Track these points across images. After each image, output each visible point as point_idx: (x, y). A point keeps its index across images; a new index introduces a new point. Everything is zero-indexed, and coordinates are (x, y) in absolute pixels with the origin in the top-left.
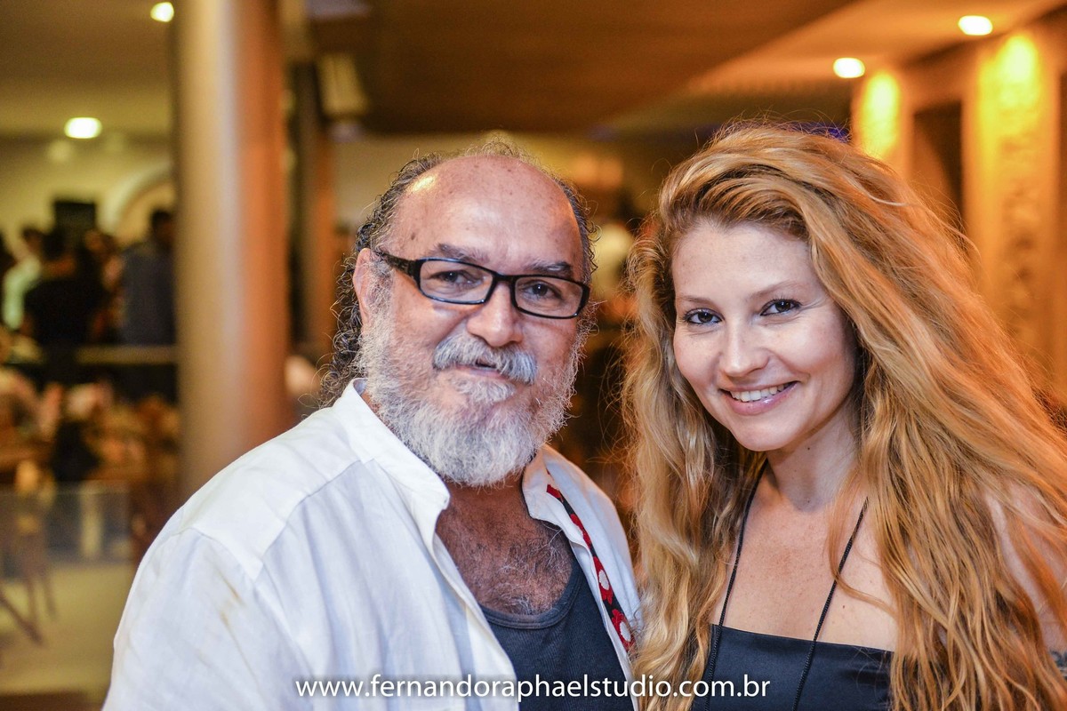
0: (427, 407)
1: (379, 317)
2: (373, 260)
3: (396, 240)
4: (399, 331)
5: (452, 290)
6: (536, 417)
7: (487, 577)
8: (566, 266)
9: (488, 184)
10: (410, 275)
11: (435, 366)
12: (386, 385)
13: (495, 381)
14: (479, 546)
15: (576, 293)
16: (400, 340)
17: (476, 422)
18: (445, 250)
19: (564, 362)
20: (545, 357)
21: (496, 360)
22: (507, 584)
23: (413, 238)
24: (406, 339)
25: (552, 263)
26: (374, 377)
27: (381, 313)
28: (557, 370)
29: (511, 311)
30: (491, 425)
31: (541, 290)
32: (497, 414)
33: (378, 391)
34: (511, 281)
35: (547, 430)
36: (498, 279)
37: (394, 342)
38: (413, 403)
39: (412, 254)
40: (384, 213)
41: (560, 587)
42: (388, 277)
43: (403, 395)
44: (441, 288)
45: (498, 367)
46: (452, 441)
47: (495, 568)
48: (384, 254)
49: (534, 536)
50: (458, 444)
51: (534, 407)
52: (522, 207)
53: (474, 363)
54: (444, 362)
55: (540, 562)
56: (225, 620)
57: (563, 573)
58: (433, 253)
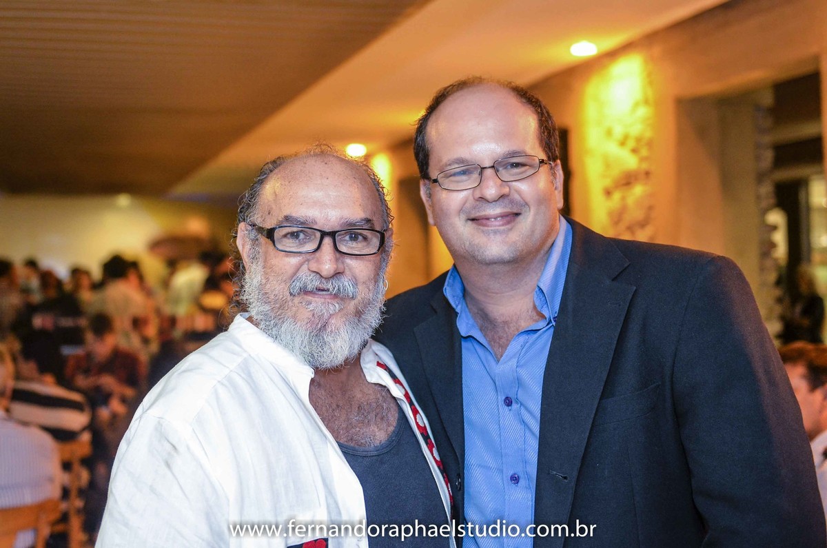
0: (289, 321)
1: (254, 266)
2: (247, 230)
3: (259, 215)
4: (266, 273)
5: (295, 245)
6: (361, 319)
7: (344, 426)
8: (368, 221)
9: (312, 174)
10: (268, 238)
11: (291, 294)
12: (261, 309)
13: (329, 301)
14: (338, 406)
15: (377, 237)
16: (268, 279)
17: (320, 329)
18: (287, 218)
19: (375, 282)
20: (362, 280)
21: (330, 286)
22: (357, 429)
23: (269, 214)
24: (271, 278)
25: (359, 220)
26: (254, 304)
27: (254, 264)
28: (371, 288)
29: (335, 254)
30: (329, 330)
31: (354, 238)
32: (333, 321)
33: (258, 314)
34: (332, 234)
35: (371, 326)
36: (324, 234)
37: (264, 281)
38: (280, 319)
39: (268, 225)
40: (252, 198)
41: (391, 429)
42: (257, 240)
43: (273, 315)
44: (290, 245)
45: (331, 290)
46: (306, 342)
47: (348, 419)
48: (253, 225)
49: (371, 397)
50: (310, 342)
51: (359, 314)
52: (335, 186)
53: (315, 290)
54: (296, 290)
55: (378, 414)
56: (168, 465)
57: (393, 418)
58: (282, 222)
